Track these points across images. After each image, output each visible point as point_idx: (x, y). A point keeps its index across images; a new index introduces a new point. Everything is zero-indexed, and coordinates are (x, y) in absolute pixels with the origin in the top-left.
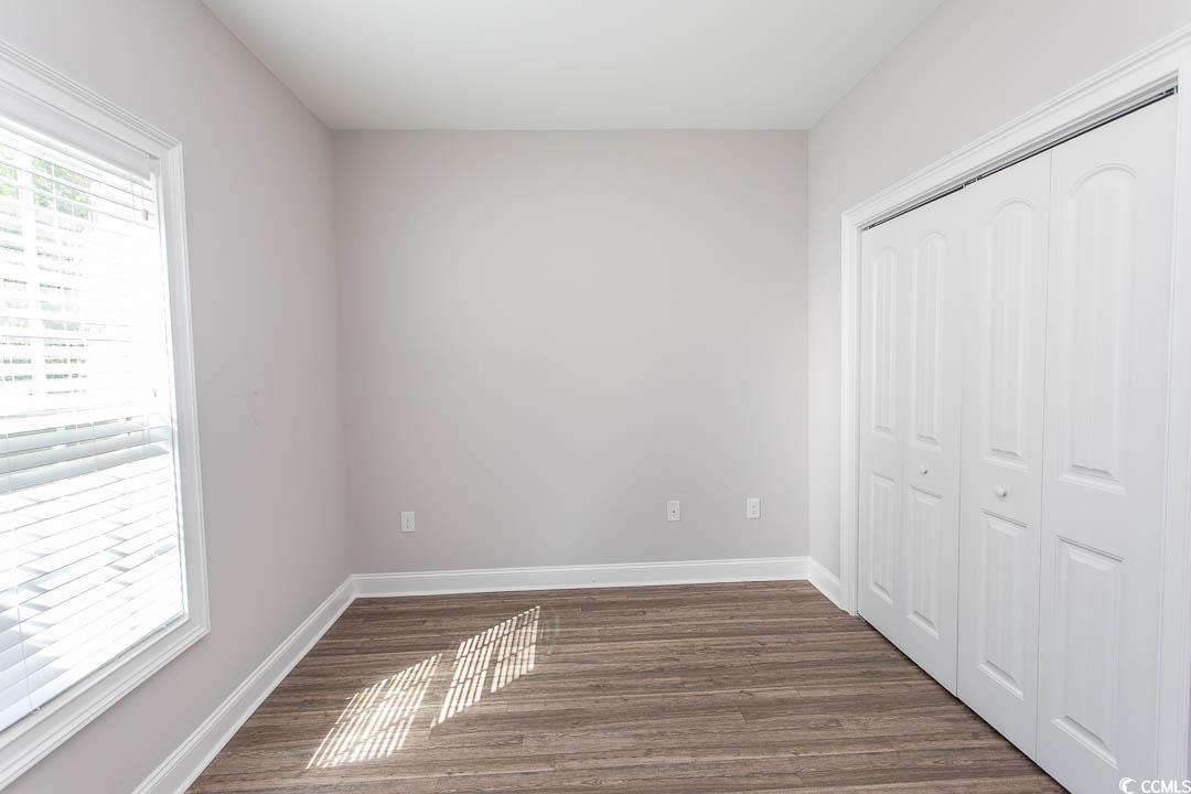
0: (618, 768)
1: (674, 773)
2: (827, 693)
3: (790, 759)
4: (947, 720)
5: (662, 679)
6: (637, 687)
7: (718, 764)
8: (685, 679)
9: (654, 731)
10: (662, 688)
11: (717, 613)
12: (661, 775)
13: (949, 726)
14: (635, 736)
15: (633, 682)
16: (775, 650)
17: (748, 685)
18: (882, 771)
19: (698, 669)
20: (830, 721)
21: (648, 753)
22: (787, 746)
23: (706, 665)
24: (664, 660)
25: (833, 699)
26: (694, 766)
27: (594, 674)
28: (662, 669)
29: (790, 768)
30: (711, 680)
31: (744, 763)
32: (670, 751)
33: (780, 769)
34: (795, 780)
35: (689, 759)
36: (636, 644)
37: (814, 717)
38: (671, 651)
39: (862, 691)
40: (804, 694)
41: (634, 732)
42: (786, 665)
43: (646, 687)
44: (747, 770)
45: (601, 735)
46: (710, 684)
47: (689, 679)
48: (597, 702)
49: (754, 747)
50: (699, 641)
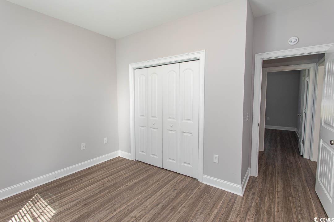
0: (110, 218)
1: (125, 211)
2: (142, 178)
3: (145, 193)
4: (163, 173)
5: (103, 193)
6: (97, 198)
7: (133, 203)
8: (109, 190)
9: (112, 205)
10: (104, 195)
11: (104, 171)
12: (123, 213)
13: (164, 174)
14: (108, 209)
15: (95, 198)
16: (125, 174)
17: (125, 184)
18: (161, 186)
19: (110, 186)
20: (147, 182)
21: (115, 210)
22: (143, 191)
23: (112, 184)
24: (99, 188)
25: (144, 178)
26: (128, 206)
27: (81, 202)
28: (101, 191)
29: (147, 195)
30: (116, 187)
31: (138, 199)
32: (120, 207)
33: (145, 196)
34: (149, 196)
35: (126, 206)
36: (87, 188)
37: (144, 183)
38: (100, 185)
39: (148, 174)
40: (138, 180)
41: (107, 209)
42: (130, 176)
43: (100, 197)
44: (139, 201)
45: (98, 214)
46: (116, 188)
47: (110, 189)
48: (89, 208)
49: (137, 195)
50: (105, 180)
